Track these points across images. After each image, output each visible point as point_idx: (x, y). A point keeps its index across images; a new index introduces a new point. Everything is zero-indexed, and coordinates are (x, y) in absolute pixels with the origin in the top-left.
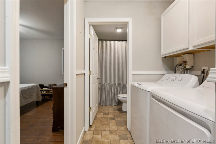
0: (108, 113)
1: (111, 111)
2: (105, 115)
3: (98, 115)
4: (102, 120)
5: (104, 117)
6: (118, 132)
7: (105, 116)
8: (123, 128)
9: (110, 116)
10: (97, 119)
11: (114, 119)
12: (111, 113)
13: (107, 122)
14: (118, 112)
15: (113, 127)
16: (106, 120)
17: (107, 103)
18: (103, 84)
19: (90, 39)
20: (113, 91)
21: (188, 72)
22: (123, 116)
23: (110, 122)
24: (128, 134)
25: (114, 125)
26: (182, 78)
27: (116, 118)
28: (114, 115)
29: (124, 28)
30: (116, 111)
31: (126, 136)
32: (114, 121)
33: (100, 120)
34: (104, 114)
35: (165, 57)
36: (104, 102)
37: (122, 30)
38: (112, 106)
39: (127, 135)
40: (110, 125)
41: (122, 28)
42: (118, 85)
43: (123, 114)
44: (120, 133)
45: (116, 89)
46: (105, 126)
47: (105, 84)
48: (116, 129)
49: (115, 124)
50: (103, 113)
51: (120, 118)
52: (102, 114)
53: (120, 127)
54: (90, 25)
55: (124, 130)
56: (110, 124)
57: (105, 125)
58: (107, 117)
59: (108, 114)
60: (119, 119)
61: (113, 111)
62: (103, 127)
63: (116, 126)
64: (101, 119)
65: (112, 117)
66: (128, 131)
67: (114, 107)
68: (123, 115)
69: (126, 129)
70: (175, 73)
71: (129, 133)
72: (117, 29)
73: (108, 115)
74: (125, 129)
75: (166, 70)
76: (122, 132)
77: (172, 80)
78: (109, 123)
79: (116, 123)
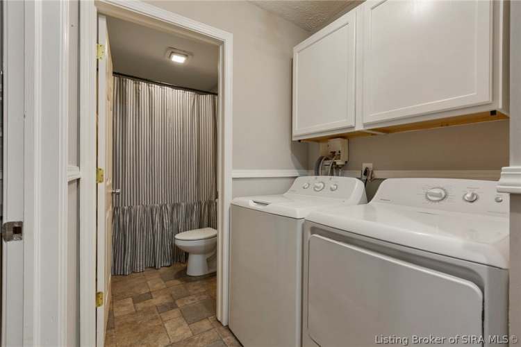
0: (150, 293)
1: (157, 284)
2: (140, 302)
3: (115, 309)
4: (134, 322)
5: (139, 309)
6: (197, 342)
7: (140, 306)
8: (206, 324)
9: (159, 300)
10: (117, 323)
11: (172, 306)
12: (159, 290)
13: (155, 323)
14: (177, 282)
15: (179, 332)
16: (149, 317)
17: (140, 263)
18: (126, 208)
19: (98, 60)
20: (158, 226)
21: (340, 173)
22: (197, 289)
23: (165, 319)
24: (224, 337)
25: (180, 325)
26: (337, 184)
27: (177, 302)
28: (171, 295)
29: (191, 54)
30: (171, 282)
31: (222, 344)
32: (174, 314)
33: (127, 323)
34: (137, 299)
35: (300, 141)
36: (129, 263)
37: (186, 61)
38: (154, 270)
39: (224, 340)
40: (168, 329)
41: (186, 56)
42: (173, 209)
43: (194, 286)
44: (202, 340)
45: (166, 221)
46: (151, 336)
47: (130, 208)
48: (190, 333)
49: (181, 320)
50: (131, 299)
51: (191, 298)
52: (130, 301)
53: (197, 325)
54: (99, 14)
55: (210, 329)
56: (166, 325)
57: (152, 331)
58: (150, 305)
59: (149, 296)
60: (188, 302)
61: (163, 282)
62: (146, 341)
63: (186, 326)
64: (130, 320)
65: (166, 301)
66: (221, 328)
67: (162, 270)
68: (195, 288)
69: (215, 324)
70: (317, 174)
71: (226, 332)
72: (172, 52)
73: (152, 298)
74: (212, 324)
75: (297, 168)
76: (207, 335)
77: (316, 189)
78: (161, 323)
79: (183, 316)
